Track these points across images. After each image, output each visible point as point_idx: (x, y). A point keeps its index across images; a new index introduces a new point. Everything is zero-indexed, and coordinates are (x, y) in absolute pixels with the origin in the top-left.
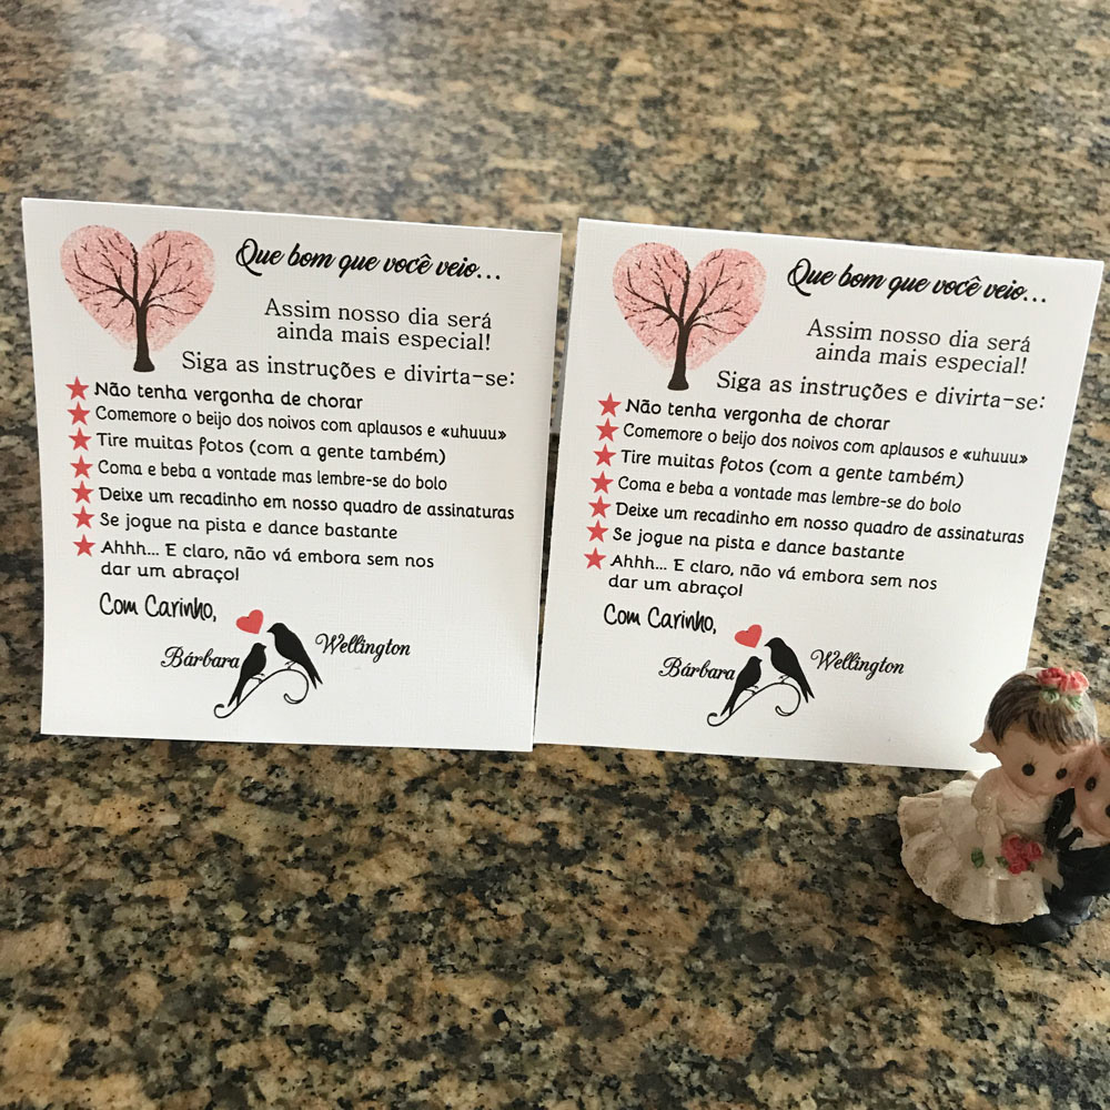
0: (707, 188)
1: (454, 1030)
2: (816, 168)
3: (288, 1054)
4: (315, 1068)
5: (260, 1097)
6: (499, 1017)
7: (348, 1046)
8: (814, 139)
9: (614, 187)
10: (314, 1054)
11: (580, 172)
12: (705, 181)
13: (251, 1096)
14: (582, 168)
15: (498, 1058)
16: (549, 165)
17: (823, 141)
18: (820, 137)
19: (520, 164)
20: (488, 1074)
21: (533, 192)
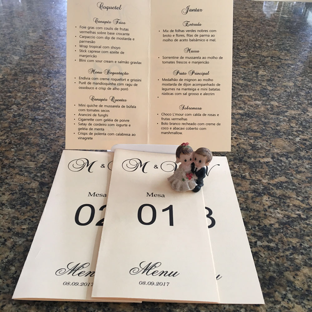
0: (287, 97)
1: (293, 247)
2: (310, 93)
3: (264, 250)
4: (270, 252)
5: (261, 256)
6: (301, 245)
7: (274, 249)
8: (307, 87)
9: (267, 98)
10: (269, 250)
11: (259, 95)
12: (286, 96)
13: (260, 256)
14: (259, 94)
15: (303, 251)
16: (251, 94)
17: (310, 87)
18: (308, 86)
19: (245, 94)
20: (302, 254)
21: (250, 99)
